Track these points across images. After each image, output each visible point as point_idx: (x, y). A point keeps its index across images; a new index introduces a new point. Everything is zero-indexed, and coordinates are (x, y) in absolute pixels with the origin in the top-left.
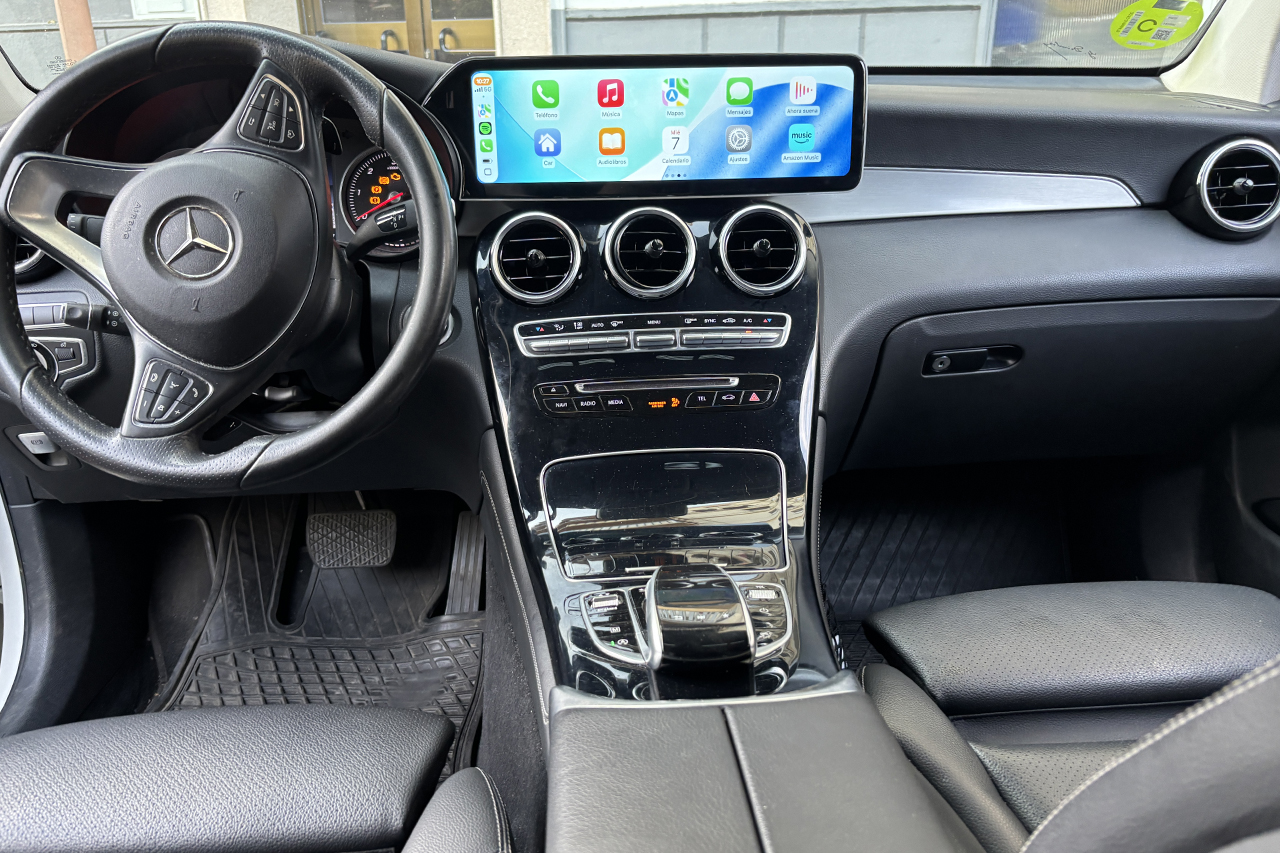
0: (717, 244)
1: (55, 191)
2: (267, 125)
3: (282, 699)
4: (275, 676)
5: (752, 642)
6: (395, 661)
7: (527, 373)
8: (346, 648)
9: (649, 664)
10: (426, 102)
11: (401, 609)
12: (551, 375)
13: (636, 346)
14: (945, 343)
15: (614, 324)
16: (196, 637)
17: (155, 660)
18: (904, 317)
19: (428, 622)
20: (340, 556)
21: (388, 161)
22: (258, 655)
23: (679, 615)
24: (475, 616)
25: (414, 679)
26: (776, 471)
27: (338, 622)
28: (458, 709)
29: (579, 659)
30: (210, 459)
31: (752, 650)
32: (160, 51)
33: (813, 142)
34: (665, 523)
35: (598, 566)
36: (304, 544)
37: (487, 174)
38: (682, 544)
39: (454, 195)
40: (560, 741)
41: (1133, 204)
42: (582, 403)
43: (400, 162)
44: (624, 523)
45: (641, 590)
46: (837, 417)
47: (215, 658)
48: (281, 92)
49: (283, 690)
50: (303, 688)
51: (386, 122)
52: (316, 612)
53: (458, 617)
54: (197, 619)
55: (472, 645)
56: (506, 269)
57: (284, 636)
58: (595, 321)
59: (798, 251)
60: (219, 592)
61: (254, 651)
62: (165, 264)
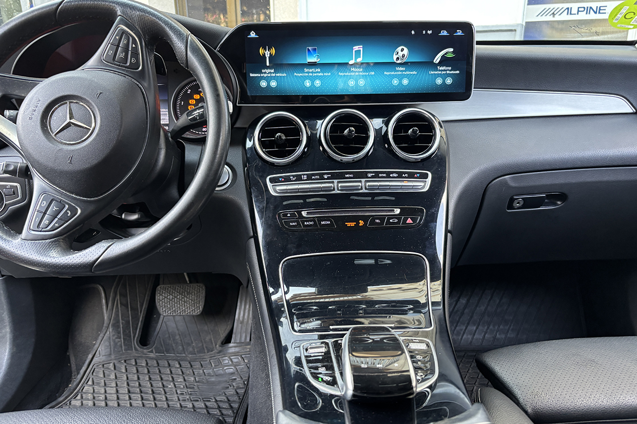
0: (387, 131)
2: (120, 55)
3: (138, 390)
4: (136, 376)
5: (414, 384)
6: (203, 369)
7: (275, 205)
8: (177, 360)
9: (344, 396)
10: (218, 48)
13: (338, 190)
14: (521, 191)
15: (326, 177)
16: (94, 353)
17: (70, 366)
18: (499, 175)
19: (222, 347)
20: (174, 309)
22: (128, 364)
24: (249, 344)
25: (213, 379)
26: (423, 265)
27: (173, 345)
28: (236, 398)
30: (74, 254)
31: (414, 389)
32: (59, 12)
34: (355, 297)
41: (631, 111)
42: (305, 223)
43: (197, 75)
44: (332, 297)
45: (340, 342)
46: (457, 233)
47: (103, 365)
48: (128, 35)
49: (140, 385)
50: (151, 383)
51: (189, 53)
52: (161, 340)
53: (239, 345)
54: (94, 342)
55: (246, 361)
56: (263, 144)
57: (143, 353)
58: (313, 175)
59: (435, 135)
60: (108, 327)
61: (125, 361)
62: (53, 135)
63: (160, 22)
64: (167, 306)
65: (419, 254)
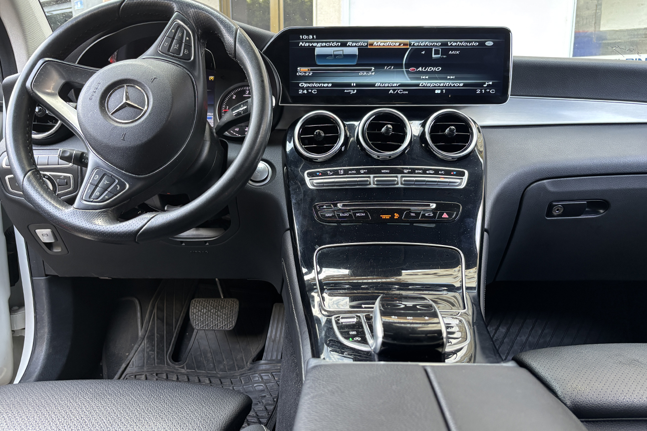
0: (424, 132)
1: (61, 82)
2: (174, 46)
6: (232, 386)
7: (309, 198)
8: (207, 377)
9: (374, 349)
10: (265, 48)
12: (324, 198)
13: (374, 184)
14: (561, 197)
16: (127, 363)
18: (537, 178)
19: (253, 364)
20: (207, 323)
21: (245, 92)
22: (159, 377)
24: (280, 361)
26: (459, 258)
27: (205, 362)
28: (264, 414)
42: (341, 215)
45: (371, 315)
47: (135, 376)
48: (182, 29)
51: (237, 45)
52: (193, 357)
53: (269, 362)
54: (127, 354)
55: (276, 379)
57: (174, 368)
58: (351, 170)
59: (472, 134)
60: (143, 339)
61: (157, 375)
62: (110, 114)
64: (200, 320)
65: (454, 248)
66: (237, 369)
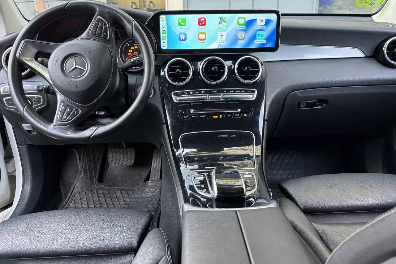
0: (234, 68)
1: (34, 51)
2: (98, 31)
3: (100, 206)
4: (98, 199)
5: (245, 191)
6: (134, 195)
7: (175, 107)
8: (119, 190)
9: (213, 197)
10: (146, 24)
11: (136, 179)
12: (183, 108)
13: (209, 99)
14: (304, 99)
15: (202, 92)
16: (74, 186)
17: (61, 193)
18: (292, 90)
19: (144, 183)
20: (118, 162)
21: (134, 42)
22: (92, 192)
23: (222, 182)
24: (159, 181)
25: (140, 200)
26: (252, 138)
27: (117, 182)
28: (153, 210)
29: (191, 195)
30: (80, 133)
31: (245, 193)
32: (66, 9)
33: (264, 37)
34: (217, 153)
35: (196, 167)
36: (107, 159)
37: (164, 46)
38: (223, 160)
39: (154, 53)
40: (186, 220)
41: (363, 56)
42: (192, 117)
43: (138, 42)
44: (204, 153)
45: (210, 174)
46: (270, 121)
47: (79, 193)
48: (102, 21)
49: (100, 203)
50: (106, 202)
51: (134, 31)
52: (110, 179)
53: (153, 181)
54: (74, 181)
55: (158, 190)
56: (170, 75)
57: (100, 186)
58: (197, 91)
59: (259, 71)
60: (81, 173)
62: (67, 73)
63: (119, 14)
64: (114, 161)
65: (251, 132)
66: (135, 185)
